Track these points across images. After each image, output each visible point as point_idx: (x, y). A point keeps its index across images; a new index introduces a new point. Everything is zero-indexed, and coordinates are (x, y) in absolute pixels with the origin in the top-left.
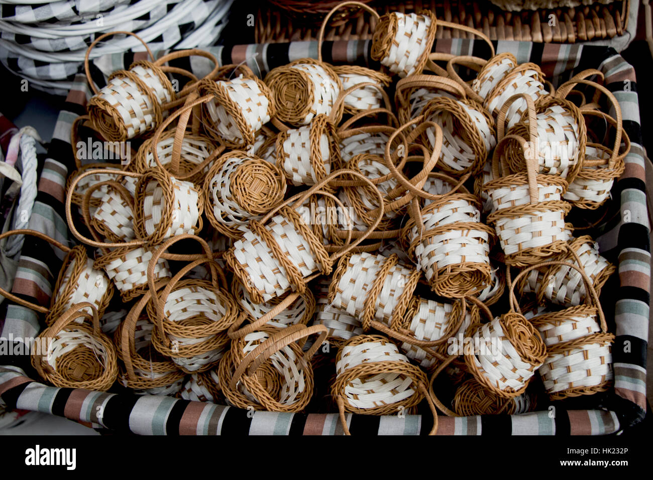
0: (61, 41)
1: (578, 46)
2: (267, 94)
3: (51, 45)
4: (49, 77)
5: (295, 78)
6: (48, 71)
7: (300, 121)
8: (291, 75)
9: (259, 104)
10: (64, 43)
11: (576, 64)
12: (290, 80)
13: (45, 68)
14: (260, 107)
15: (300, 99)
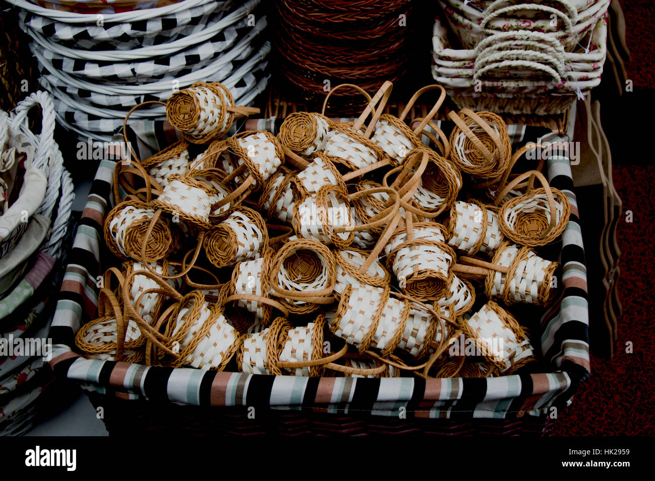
0: (116, 98)
1: (522, 127)
2: (273, 141)
3: (107, 100)
4: (99, 129)
5: (304, 119)
6: (99, 124)
7: (303, 151)
8: (301, 116)
9: (266, 149)
10: (119, 100)
11: (521, 139)
12: (299, 121)
13: (96, 122)
14: (267, 151)
15: (305, 135)
